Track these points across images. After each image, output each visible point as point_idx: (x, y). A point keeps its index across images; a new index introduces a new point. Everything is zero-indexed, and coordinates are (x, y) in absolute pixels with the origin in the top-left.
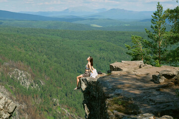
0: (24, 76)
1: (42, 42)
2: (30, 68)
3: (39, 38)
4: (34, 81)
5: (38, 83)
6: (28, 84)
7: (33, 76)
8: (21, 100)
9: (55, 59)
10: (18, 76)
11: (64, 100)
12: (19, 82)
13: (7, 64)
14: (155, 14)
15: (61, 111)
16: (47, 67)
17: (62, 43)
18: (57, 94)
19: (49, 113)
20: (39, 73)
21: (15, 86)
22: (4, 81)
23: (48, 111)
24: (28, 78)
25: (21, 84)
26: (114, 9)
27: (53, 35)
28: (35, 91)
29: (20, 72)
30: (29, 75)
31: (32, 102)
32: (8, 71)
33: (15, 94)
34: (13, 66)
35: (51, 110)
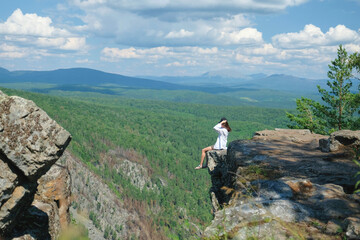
0: (137, 171)
1: (166, 121)
2: (146, 159)
3: (162, 115)
4: (152, 180)
5: (158, 182)
6: (142, 183)
7: (150, 172)
8: (131, 207)
9: (184, 147)
10: (128, 171)
11: (195, 210)
12: (129, 180)
13: (113, 152)
14: (334, 63)
15: (190, 227)
16: (172, 159)
17: (195, 124)
18: (185, 200)
19: (171, 230)
20: (159, 168)
21: (123, 186)
22: (108, 176)
23: (171, 225)
24: (142, 175)
25: (132, 183)
26: (276, 75)
27: (183, 111)
28: (152, 195)
29: (131, 165)
30: (145, 170)
31: (147, 211)
32: (113, 162)
33: (122, 197)
34: (121, 156)
35: (175, 224)
